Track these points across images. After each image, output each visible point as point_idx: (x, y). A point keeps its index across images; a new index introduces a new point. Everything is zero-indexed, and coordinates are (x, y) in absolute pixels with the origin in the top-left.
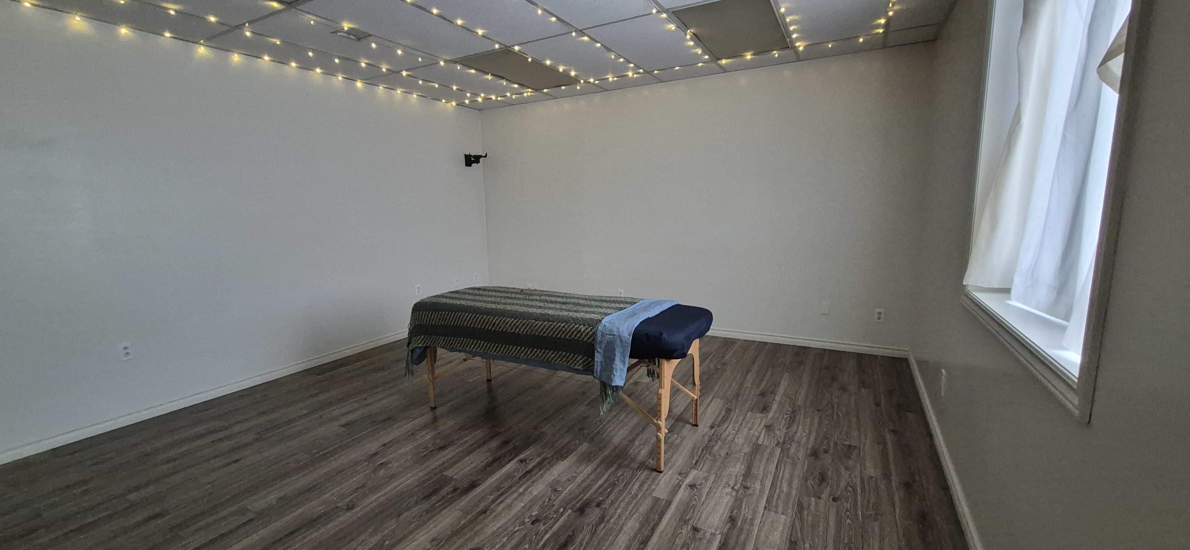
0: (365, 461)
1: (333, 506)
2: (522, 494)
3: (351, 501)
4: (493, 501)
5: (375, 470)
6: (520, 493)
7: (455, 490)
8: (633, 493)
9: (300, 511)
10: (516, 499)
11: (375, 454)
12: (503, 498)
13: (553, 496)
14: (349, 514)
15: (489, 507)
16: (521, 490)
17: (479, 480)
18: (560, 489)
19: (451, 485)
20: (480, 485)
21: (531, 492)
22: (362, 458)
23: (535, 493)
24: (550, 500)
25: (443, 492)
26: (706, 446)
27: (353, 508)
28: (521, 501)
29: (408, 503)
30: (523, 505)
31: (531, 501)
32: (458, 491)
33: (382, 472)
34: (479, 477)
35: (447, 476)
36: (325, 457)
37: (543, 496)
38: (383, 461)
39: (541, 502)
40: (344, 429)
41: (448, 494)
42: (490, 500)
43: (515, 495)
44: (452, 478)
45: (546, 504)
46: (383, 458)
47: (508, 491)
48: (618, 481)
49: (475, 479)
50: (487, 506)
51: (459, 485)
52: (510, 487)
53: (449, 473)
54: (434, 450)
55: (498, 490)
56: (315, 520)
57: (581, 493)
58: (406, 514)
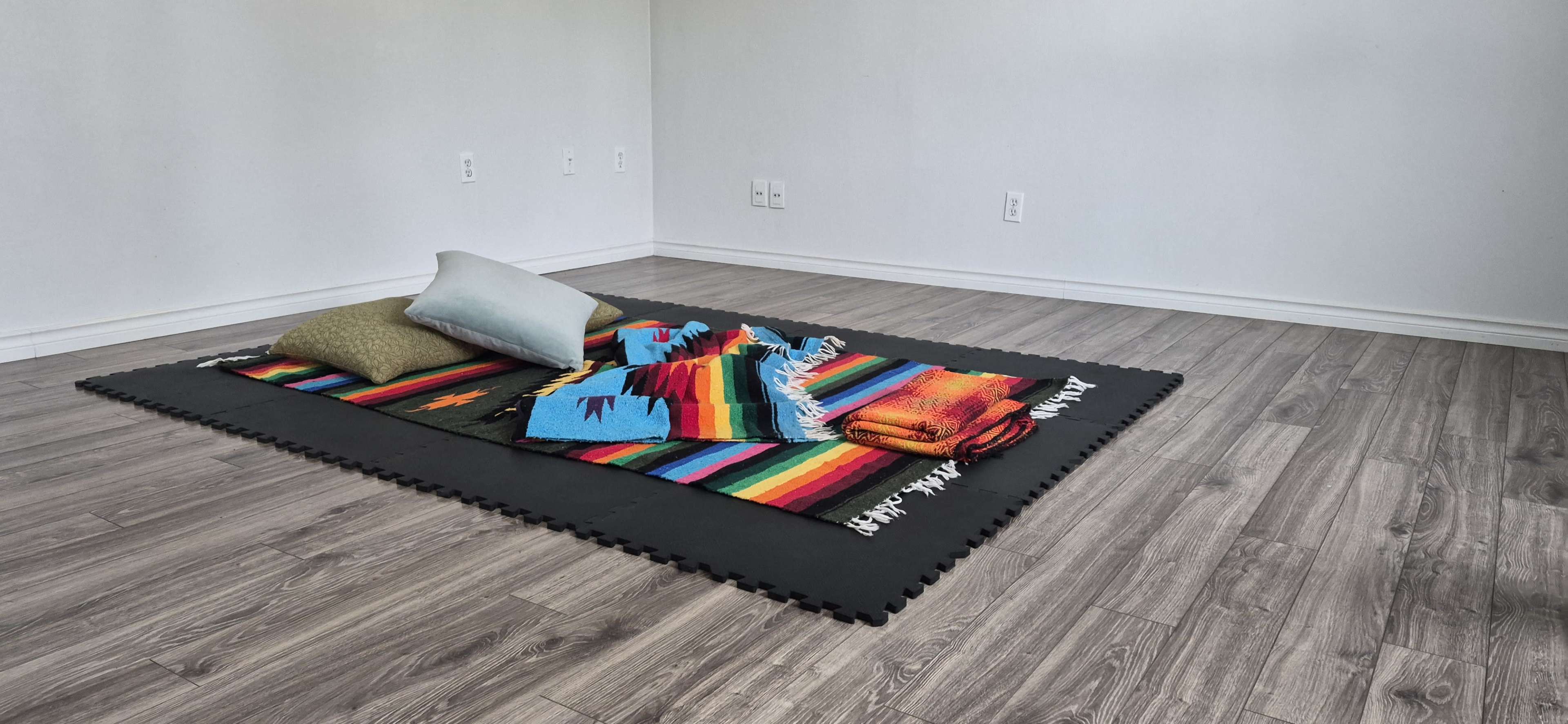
0: (272, 546)
1: (144, 660)
2: (781, 671)
3: (205, 650)
4: (683, 686)
5: (305, 569)
6: (777, 666)
7: (553, 642)
8: (1187, 699)
9: (33, 666)
10: (763, 683)
11: (304, 531)
12: (717, 675)
13: (892, 686)
14: (185, 689)
15: (672, 700)
16: (778, 659)
17: (635, 618)
18: (916, 667)
19: (538, 627)
20: (634, 632)
21: (811, 668)
22: (261, 538)
23: (828, 670)
24: (883, 697)
25: (514, 644)
26: (1401, 580)
27: (203, 671)
28: (782, 692)
29: (392, 671)
30: (789, 705)
31: (817, 693)
32: (563, 647)
33: (318, 578)
34: (632, 610)
35: (526, 602)
36: (152, 528)
37: (858, 683)
38: (327, 549)
39: (851, 703)
40: (225, 466)
41: (526, 653)
42: (673, 680)
43: (759, 672)
44: (541, 607)
45: (870, 709)
46: (327, 542)
47: (730, 659)
48: (1119, 656)
49: (617, 614)
50: (664, 699)
51: (563, 630)
52: (740, 648)
53: (535, 593)
54: (489, 531)
55: (699, 652)
56: (67, 699)
57: (990, 686)
58: (380, 702)
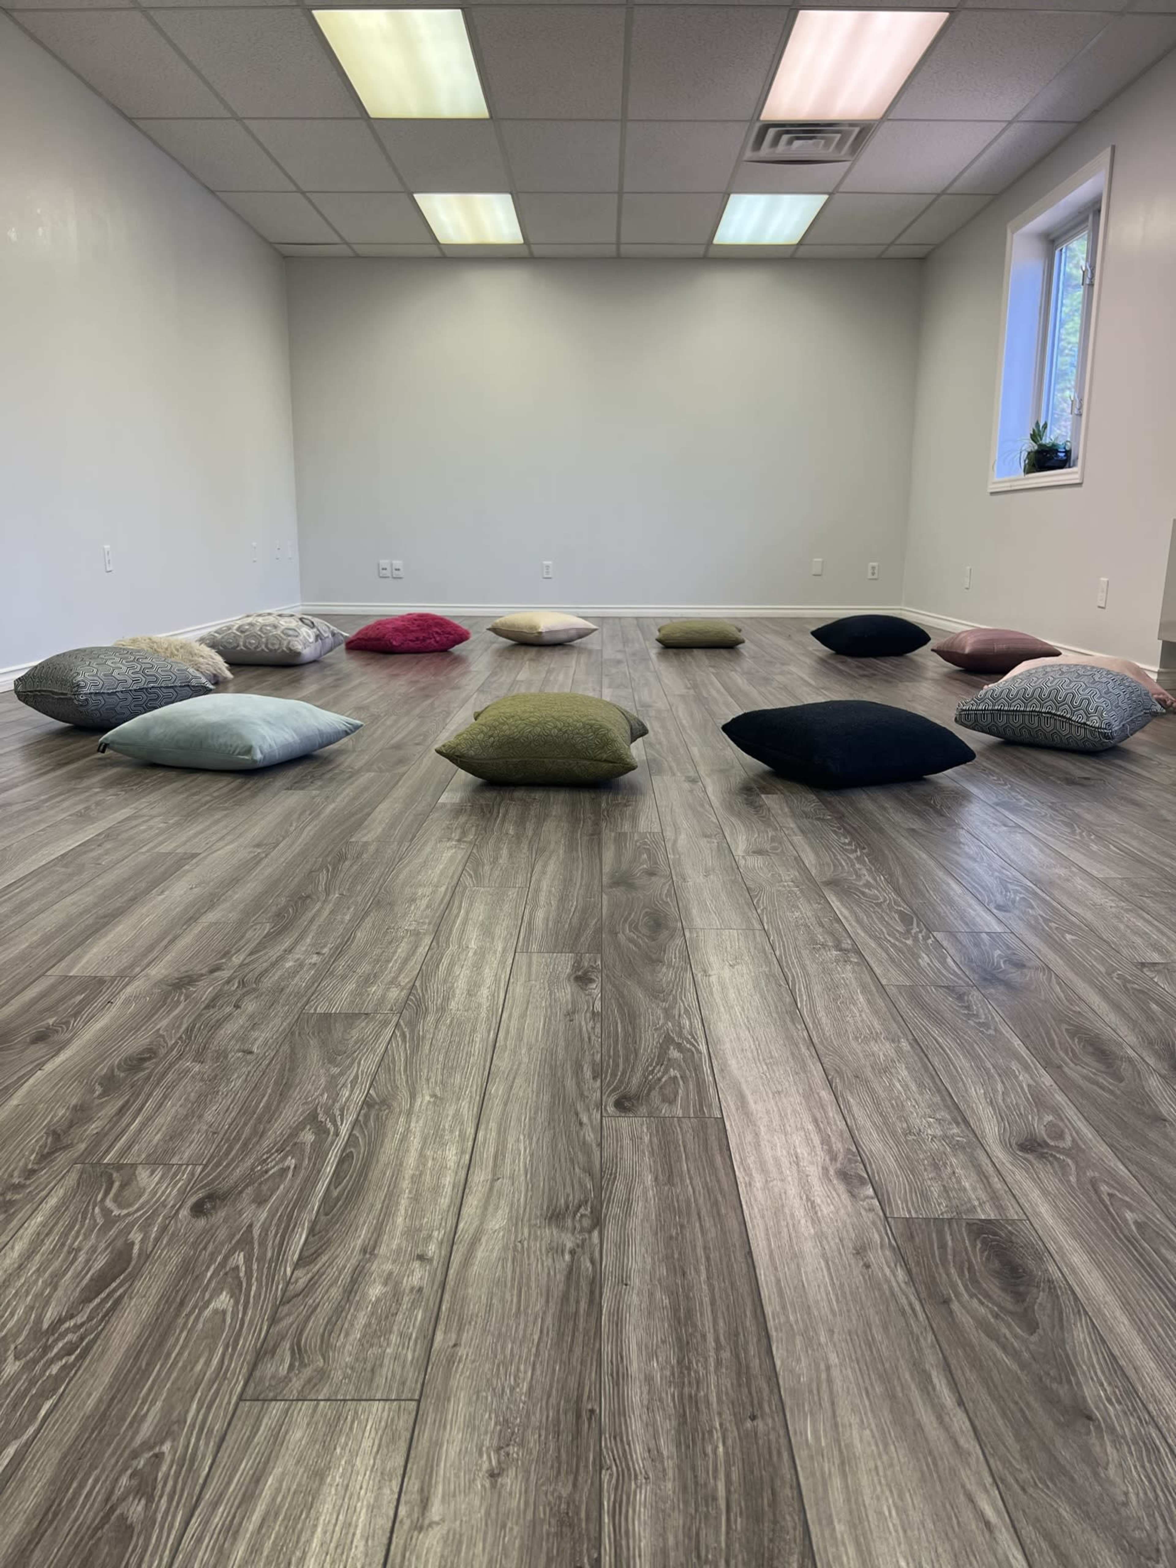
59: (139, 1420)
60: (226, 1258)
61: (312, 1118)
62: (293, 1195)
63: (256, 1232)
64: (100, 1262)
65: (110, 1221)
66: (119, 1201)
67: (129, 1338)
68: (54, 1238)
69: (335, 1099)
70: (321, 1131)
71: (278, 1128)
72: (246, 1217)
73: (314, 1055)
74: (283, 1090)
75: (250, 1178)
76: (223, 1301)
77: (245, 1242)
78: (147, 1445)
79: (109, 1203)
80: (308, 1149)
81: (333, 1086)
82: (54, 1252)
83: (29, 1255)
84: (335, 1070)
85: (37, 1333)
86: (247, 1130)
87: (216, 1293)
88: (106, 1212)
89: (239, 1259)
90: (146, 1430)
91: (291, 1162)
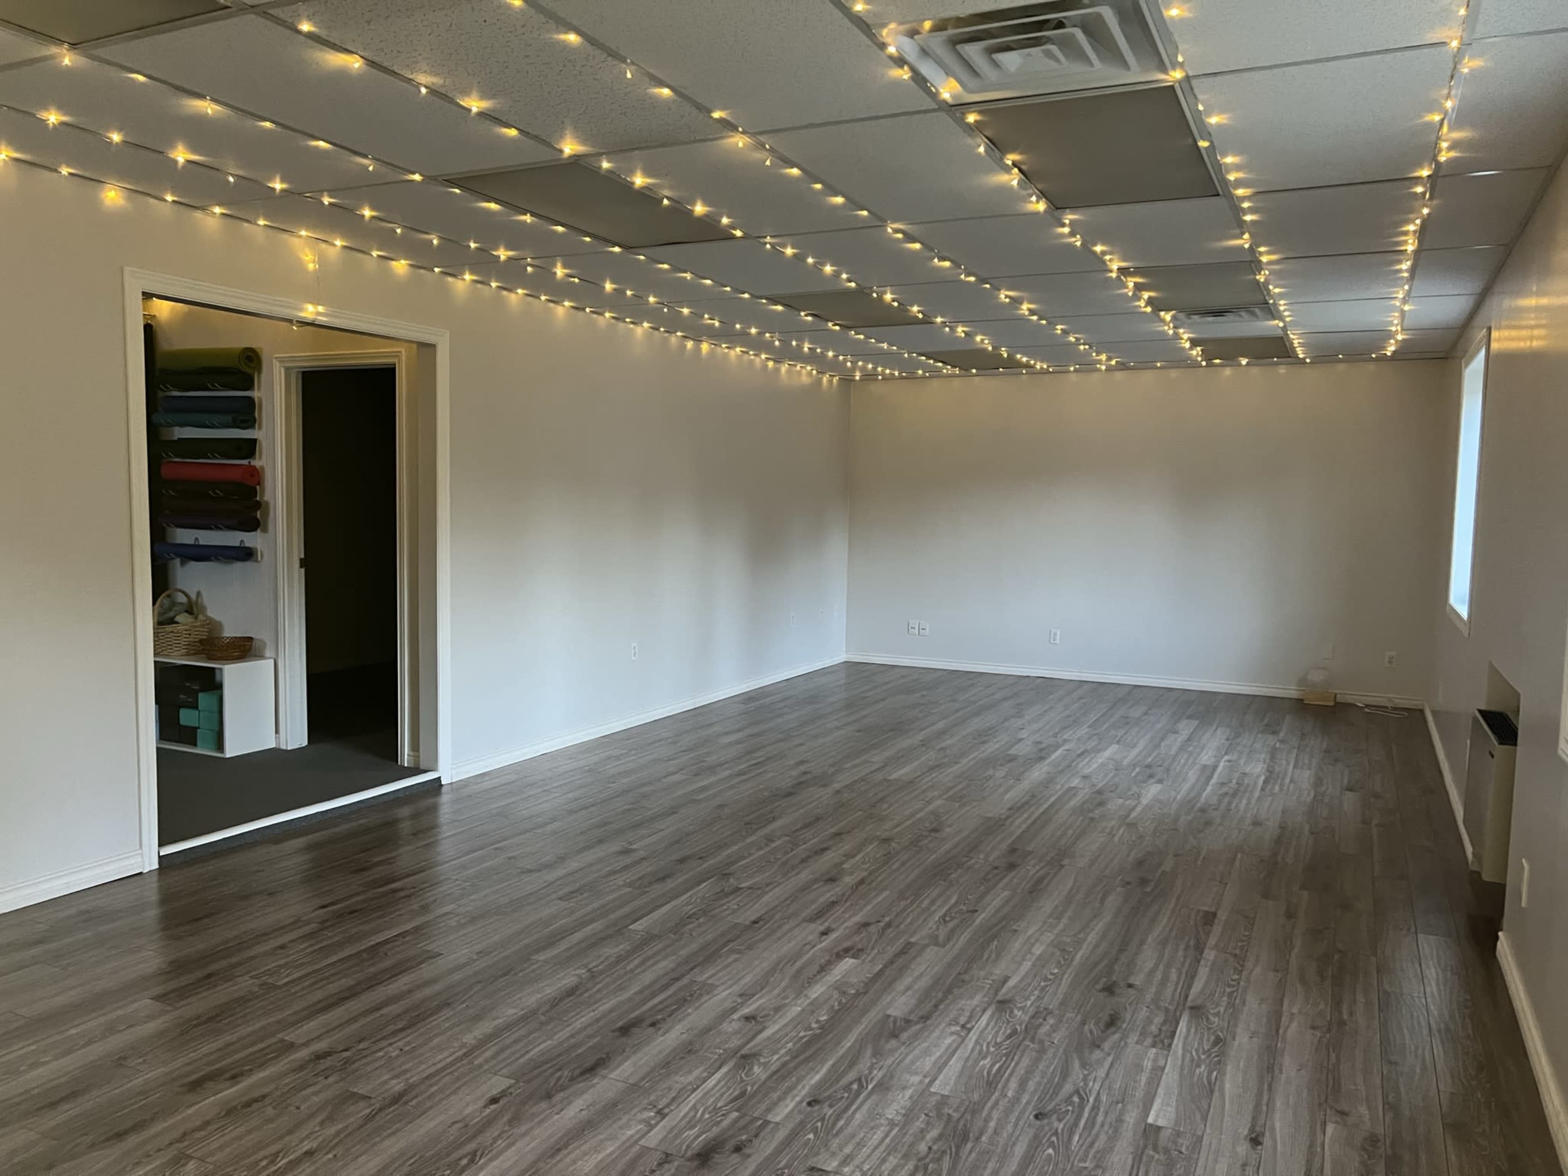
59: (780, 1162)
60: (815, 1123)
61: (859, 1080)
62: (843, 1107)
63: (827, 1117)
64: (736, 1093)
65: (742, 1080)
66: (746, 1075)
67: (781, 1139)
68: (723, 1083)
69: (870, 1073)
70: (861, 1086)
71: (844, 1081)
72: (825, 1111)
73: (869, 1052)
74: (852, 1065)
75: (829, 1098)
76: (811, 1136)
77: (823, 1119)
78: (781, 1169)
79: (743, 1075)
80: (853, 1092)
81: (871, 1068)
82: (723, 1087)
83: (716, 1085)
84: (874, 1061)
85: (715, 1108)
86: (834, 1078)
87: (809, 1133)
88: (741, 1078)
89: (819, 1124)
90: (782, 1164)
91: (846, 1095)
